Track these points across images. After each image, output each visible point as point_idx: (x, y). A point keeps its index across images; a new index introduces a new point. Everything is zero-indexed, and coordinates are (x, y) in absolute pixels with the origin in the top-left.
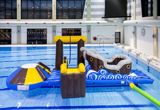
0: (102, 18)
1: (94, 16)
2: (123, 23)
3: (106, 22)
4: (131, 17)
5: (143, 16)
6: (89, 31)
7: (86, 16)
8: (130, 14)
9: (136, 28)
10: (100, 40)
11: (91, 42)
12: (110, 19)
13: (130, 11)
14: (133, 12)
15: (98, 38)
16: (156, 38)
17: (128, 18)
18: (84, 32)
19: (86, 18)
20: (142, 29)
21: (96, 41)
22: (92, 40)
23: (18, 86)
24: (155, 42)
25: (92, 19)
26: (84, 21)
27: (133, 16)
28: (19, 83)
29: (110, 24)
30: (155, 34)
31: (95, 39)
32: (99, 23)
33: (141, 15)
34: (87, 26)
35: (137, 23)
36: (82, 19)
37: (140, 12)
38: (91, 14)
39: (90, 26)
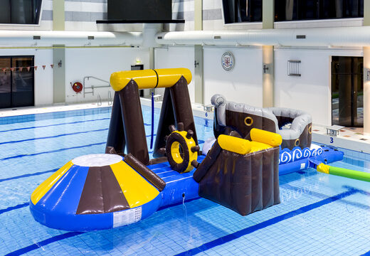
0: (98, 22)
1: (76, 17)
2: (160, 38)
3: (110, 35)
4: (183, 22)
5: (226, 22)
6: (59, 64)
7: (51, 15)
8: (180, 14)
9: (202, 50)
10: (91, 90)
11: (67, 99)
12: (119, 27)
13: (180, 7)
14: (192, 9)
15: (87, 84)
16: (269, 73)
17: (172, 26)
18: (44, 67)
19: (49, 23)
20: (225, 54)
21: (80, 96)
22: (69, 91)
23: (115, 214)
24: (268, 83)
25: (68, 24)
26: (44, 29)
27: (190, 20)
28: (116, 207)
29: (121, 41)
30: (269, 65)
31: (78, 87)
32: (92, 38)
33: (221, 18)
34: (54, 46)
35: (219, 37)
36: (38, 23)
37: (217, 10)
38: (66, 10)
39: (63, 46)
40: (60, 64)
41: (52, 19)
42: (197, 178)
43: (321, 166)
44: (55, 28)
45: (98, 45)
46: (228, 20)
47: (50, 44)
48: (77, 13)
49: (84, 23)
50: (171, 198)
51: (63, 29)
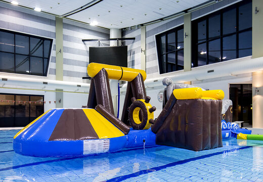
0: (83, 78)
1: (70, 74)
2: (121, 87)
5: (160, 74)
7: (55, 72)
18: (50, 102)
19: (54, 76)
25: (65, 78)
26: (50, 79)
32: (80, 86)
33: (158, 71)
34: (56, 90)
35: (157, 81)
36: (46, 76)
37: (155, 67)
38: (64, 69)
39: (62, 90)
40: (60, 101)
41: (55, 74)
42: (154, 130)
43: (240, 135)
44: (57, 79)
45: (83, 92)
46: (162, 72)
47: (54, 88)
48: (71, 71)
49: (75, 78)
50: (134, 141)
51: (62, 80)
